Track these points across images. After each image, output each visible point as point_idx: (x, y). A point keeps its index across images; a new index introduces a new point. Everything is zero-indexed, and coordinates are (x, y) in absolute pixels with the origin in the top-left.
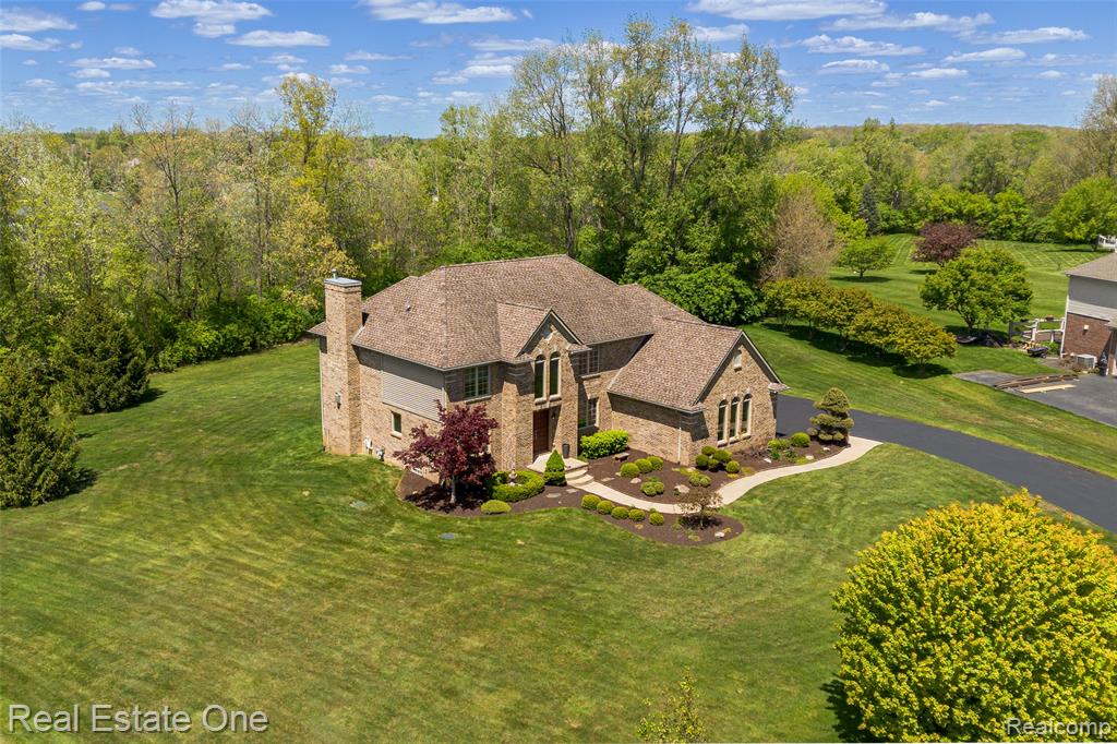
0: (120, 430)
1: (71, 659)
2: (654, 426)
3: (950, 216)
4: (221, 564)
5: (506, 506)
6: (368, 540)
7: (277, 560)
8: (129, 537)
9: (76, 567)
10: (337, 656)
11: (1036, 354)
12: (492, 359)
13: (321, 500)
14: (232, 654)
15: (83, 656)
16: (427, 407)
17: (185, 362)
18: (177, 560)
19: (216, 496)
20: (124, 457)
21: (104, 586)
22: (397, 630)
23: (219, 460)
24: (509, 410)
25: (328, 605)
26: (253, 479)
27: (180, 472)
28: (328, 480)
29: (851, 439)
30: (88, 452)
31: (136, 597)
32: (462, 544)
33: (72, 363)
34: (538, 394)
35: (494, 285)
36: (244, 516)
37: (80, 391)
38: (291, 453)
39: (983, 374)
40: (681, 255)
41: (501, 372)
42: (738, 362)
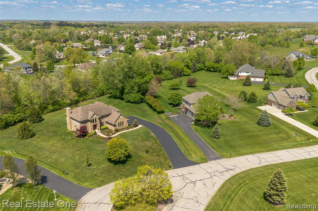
0: (38, 127)
1: (37, 155)
2: (110, 126)
3: (210, 68)
4: (52, 145)
5: (88, 137)
6: (70, 142)
7: (59, 145)
8: (42, 143)
9: (35, 146)
10: (64, 154)
11: (179, 109)
12: (87, 119)
13: (65, 137)
14: (53, 154)
15: (38, 155)
16: (79, 125)
17: (48, 112)
18: (47, 145)
19: (52, 137)
20: (40, 131)
21: (39, 148)
22: (70, 151)
23: (53, 131)
24: (89, 126)
25: (64, 149)
26: (57, 134)
27: (48, 133)
28: (67, 134)
29: (138, 126)
30: (35, 130)
31: (43, 149)
32: (80, 142)
33: (30, 116)
34: (94, 123)
35: (89, 108)
36: (56, 139)
37: (32, 120)
38: (63, 130)
41: (88, 121)
42: (121, 117)
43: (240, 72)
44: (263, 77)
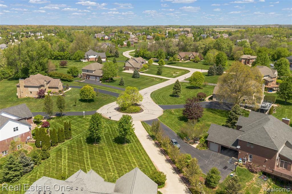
2: (54, 89)
3: (58, 56)
11: (80, 78)
12: (41, 85)
29: (69, 88)
39: (76, 81)
40: (37, 70)
42: (60, 82)
43: (90, 55)
44: (105, 58)
